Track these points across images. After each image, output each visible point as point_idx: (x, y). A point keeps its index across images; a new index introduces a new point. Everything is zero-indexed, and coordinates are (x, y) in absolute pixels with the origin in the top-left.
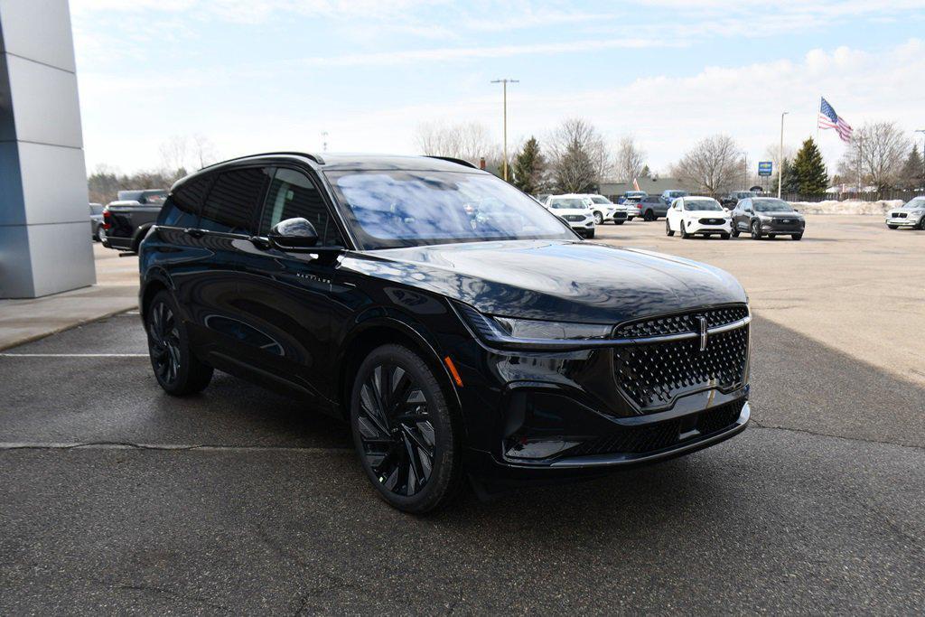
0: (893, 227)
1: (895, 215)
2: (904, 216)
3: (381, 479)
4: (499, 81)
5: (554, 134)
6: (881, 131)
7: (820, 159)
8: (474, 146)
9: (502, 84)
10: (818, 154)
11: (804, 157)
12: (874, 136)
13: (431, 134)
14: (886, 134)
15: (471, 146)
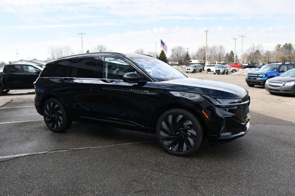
0: (187, 72)
1: (187, 69)
2: (190, 69)
3: (170, 148)
4: (80, 34)
5: (95, 49)
6: (180, 48)
7: (165, 55)
8: (67, 53)
9: (81, 34)
10: (165, 54)
11: (162, 55)
12: (178, 49)
13: (53, 50)
14: (181, 49)
15: (66, 53)
